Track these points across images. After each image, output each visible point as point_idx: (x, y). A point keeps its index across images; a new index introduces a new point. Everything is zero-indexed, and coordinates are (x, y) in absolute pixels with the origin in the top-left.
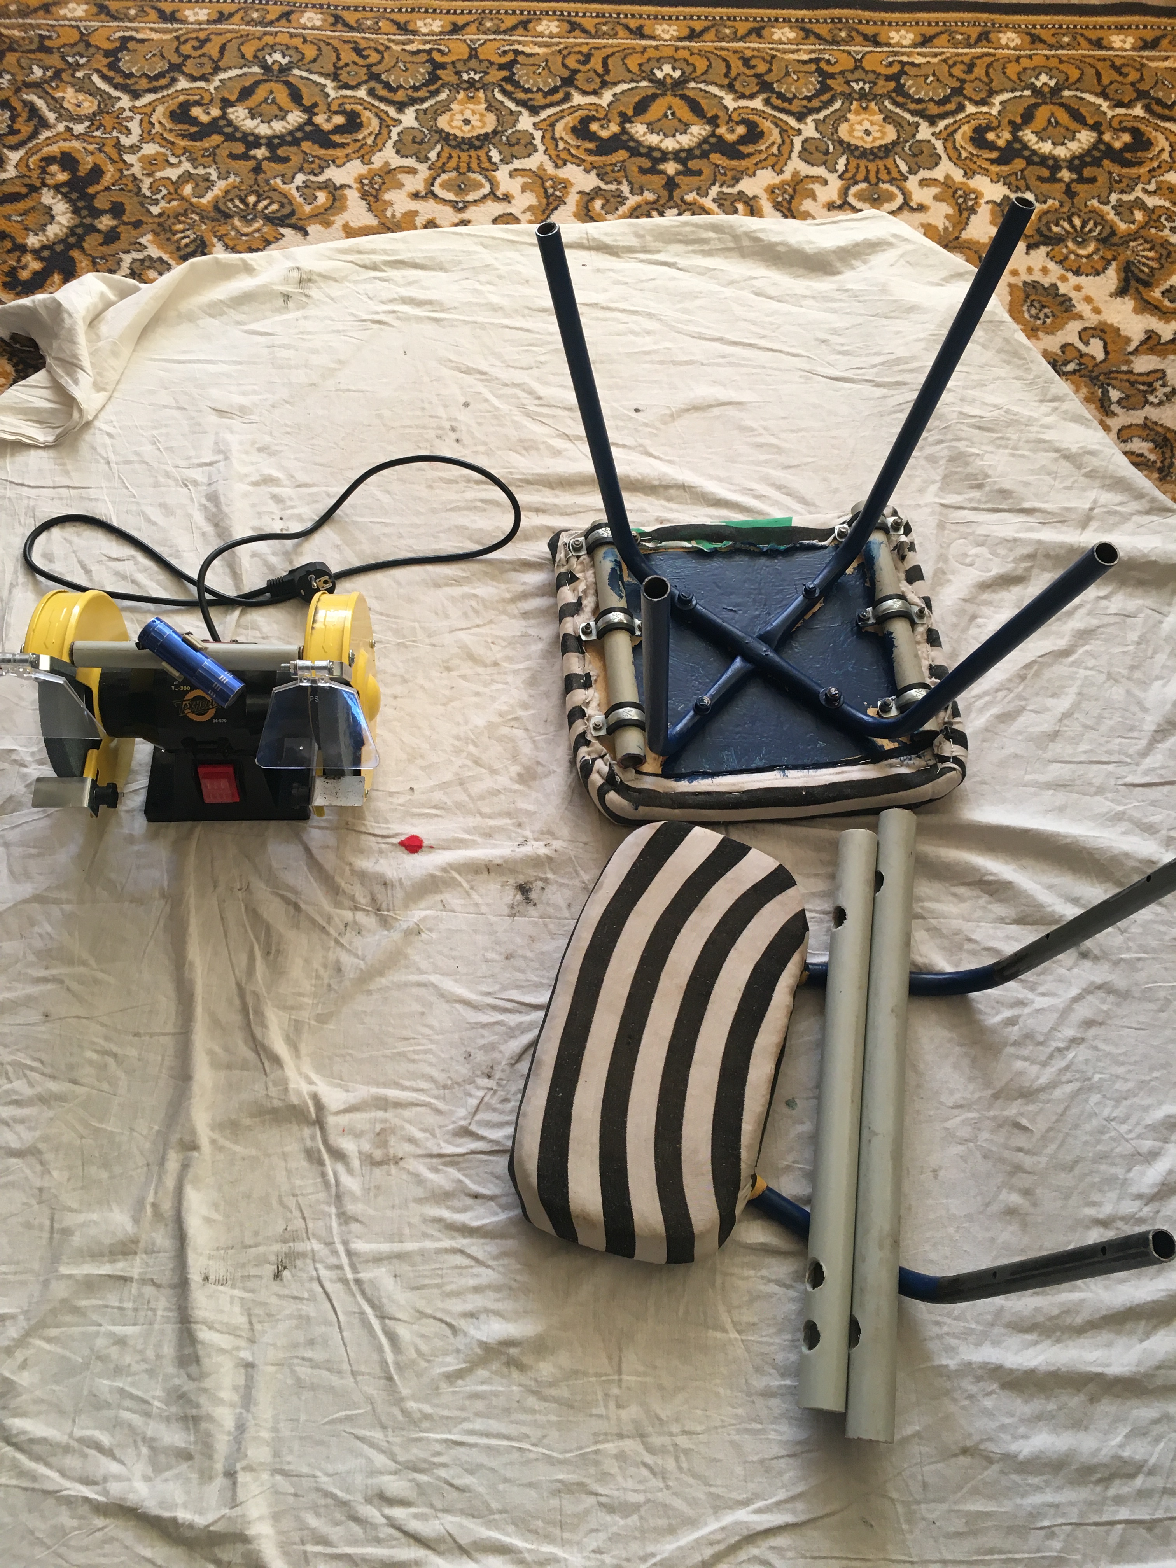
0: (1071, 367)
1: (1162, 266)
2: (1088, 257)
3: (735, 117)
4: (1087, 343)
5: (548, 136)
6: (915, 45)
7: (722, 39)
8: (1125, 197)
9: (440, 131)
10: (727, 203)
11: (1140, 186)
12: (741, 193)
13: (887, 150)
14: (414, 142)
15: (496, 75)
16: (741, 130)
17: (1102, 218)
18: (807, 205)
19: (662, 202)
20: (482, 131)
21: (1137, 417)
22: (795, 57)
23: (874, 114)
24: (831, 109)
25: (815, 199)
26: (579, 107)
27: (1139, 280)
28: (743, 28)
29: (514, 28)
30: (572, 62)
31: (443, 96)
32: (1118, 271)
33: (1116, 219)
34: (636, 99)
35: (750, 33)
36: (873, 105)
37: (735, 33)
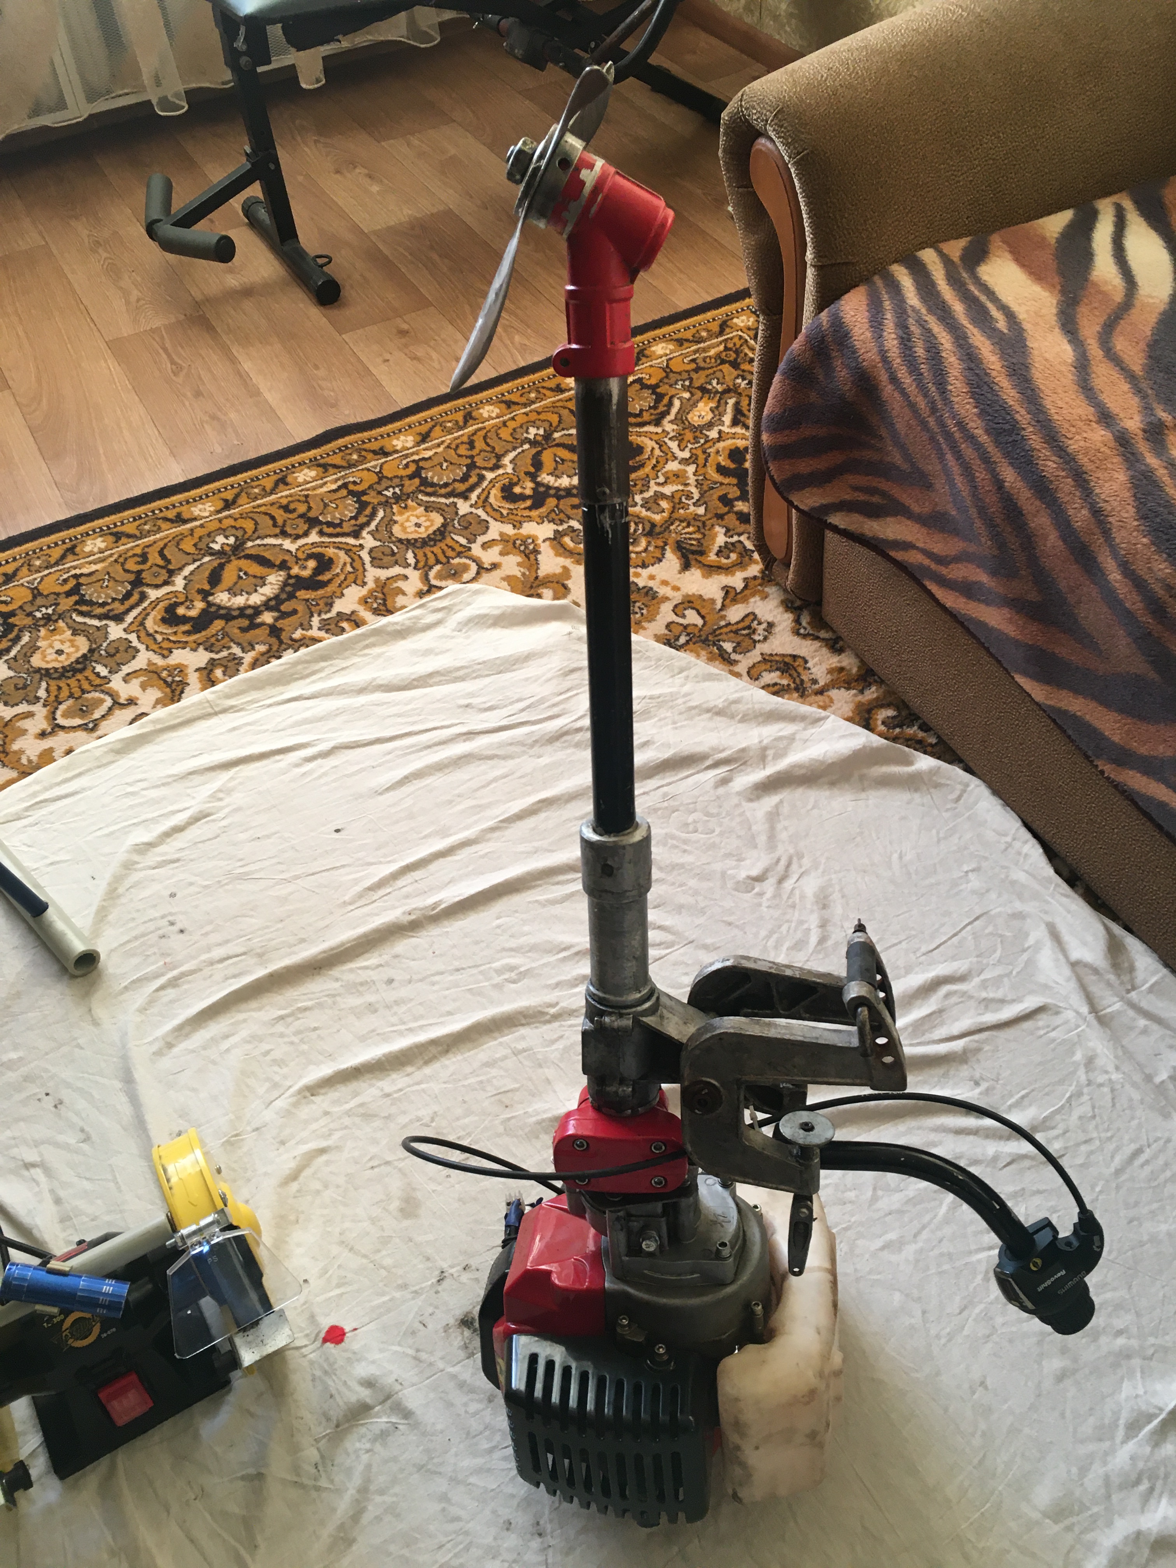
0: (683, 640)
1: (704, 535)
2: (646, 550)
3: (300, 555)
4: (684, 616)
5: (142, 634)
6: (418, 444)
7: (256, 499)
8: (647, 495)
9: (38, 670)
10: (332, 626)
11: (652, 483)
12: (339, 614)
13: (441, 533)
14: (17, 688)
15: (66, 603)
16: (312, 564)
17: (638, 517)
18: (400, 600)
19: (275, 648)
20: (79, 654)
21: (754, 656)
22: (325, 489)
23: (416, 509)
24: (378, 519)
25: (404, 594)
26: (158, 600)
27: (694, 552)
28: (268, 483)
29: (63, 557)
30: (131, 565)
31: (26, 638)
32: (673, 552)
33: (649, 514)
34: (207, 574)
35: (277, 484)
36: (410, 502)
37: (264, 489)
